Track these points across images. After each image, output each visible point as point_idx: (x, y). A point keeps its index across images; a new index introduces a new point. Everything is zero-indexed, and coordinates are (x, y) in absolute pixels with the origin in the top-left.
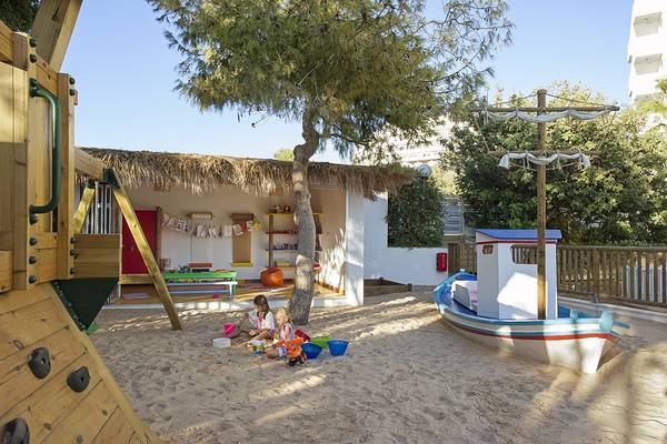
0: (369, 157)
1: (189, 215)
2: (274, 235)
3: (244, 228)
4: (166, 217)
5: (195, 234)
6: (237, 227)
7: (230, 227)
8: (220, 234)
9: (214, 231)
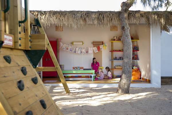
0: (161, 6)
1: (72, 43)
2: (114, 52)
3: (99, 49)
4: (61, 44)
5: (75, 52)
6: (95, 49)
7: (92, 48)
8: (87, 52)
9: (84, 51)
